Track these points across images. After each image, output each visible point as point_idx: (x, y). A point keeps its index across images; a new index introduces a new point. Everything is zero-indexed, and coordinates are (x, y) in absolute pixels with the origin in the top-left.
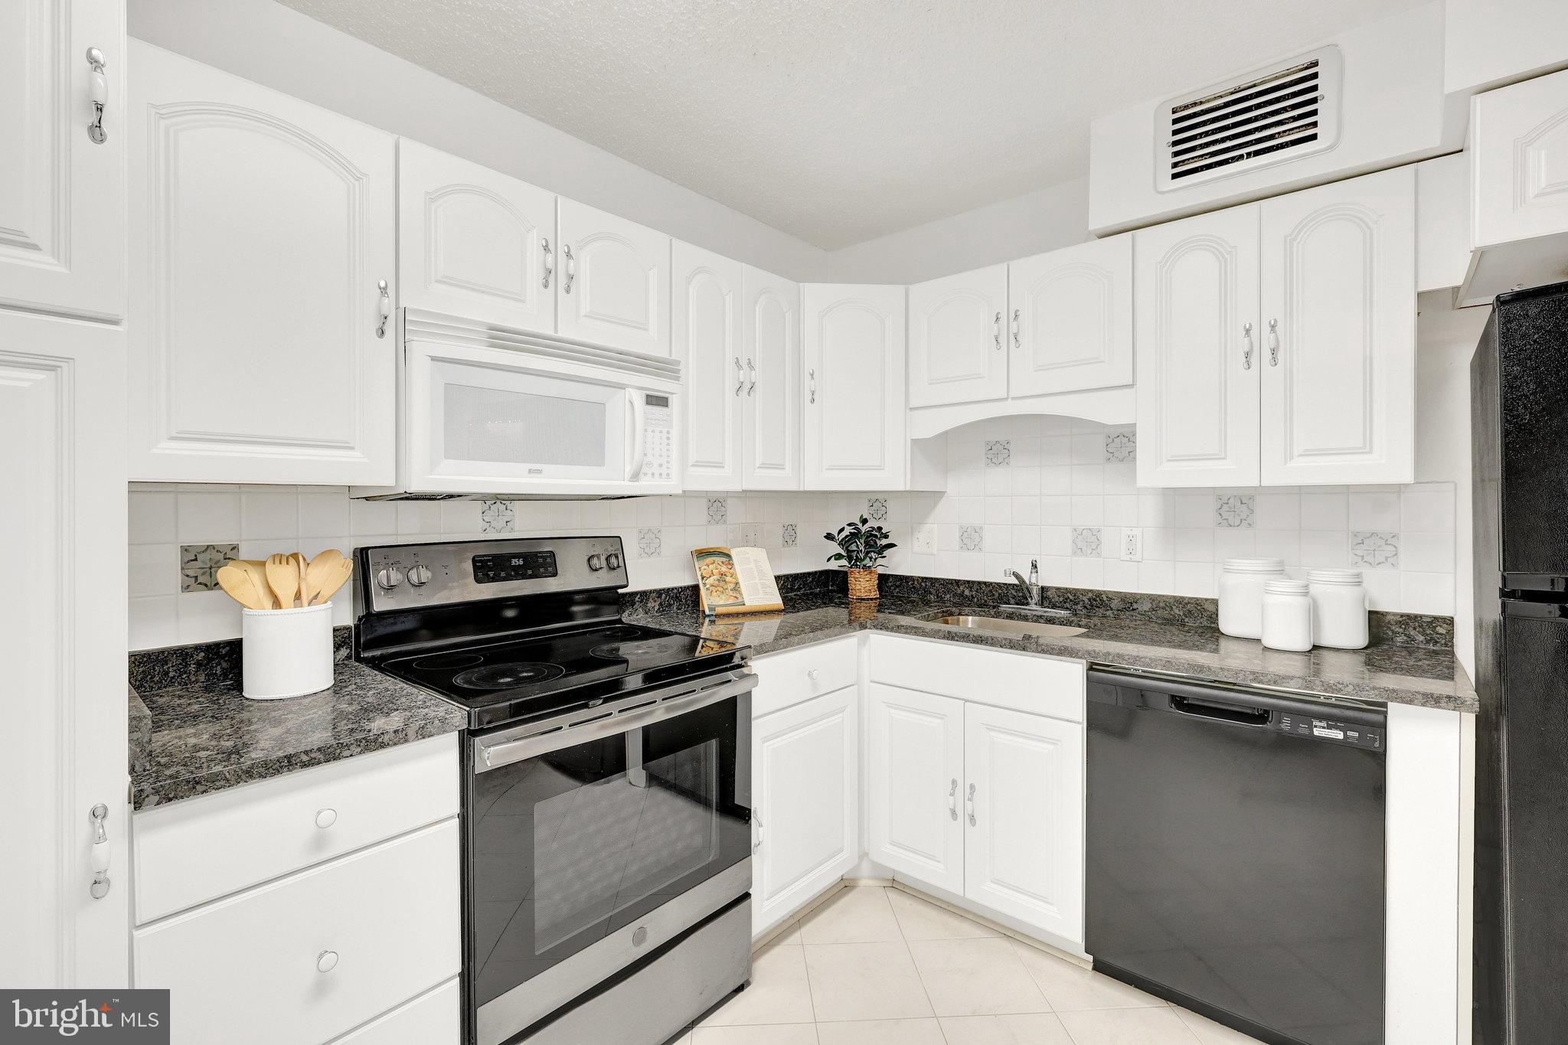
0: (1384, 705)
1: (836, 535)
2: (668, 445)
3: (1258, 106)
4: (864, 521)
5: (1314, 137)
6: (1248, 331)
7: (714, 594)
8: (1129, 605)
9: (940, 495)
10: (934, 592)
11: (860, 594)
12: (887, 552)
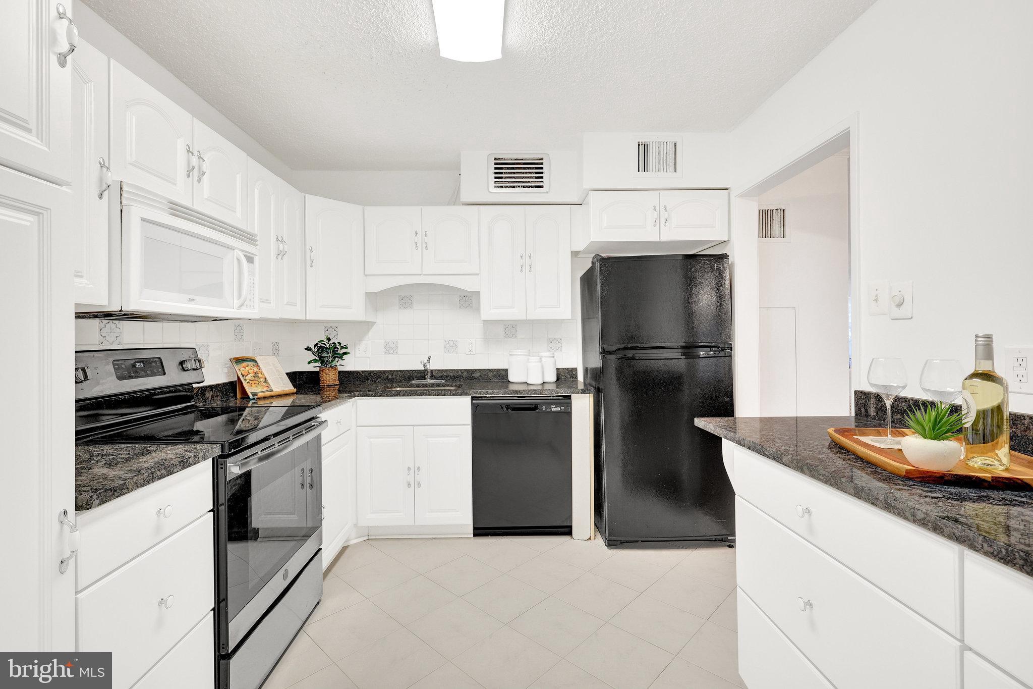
0: (570, 396)
1: (313, 348)
2: (253, 287)
3: (525, 168)
4: (329, 339)
5: (542, 187)
6: (522, 257)
7: (253, 385)
8: (470, 375)
9: (373, 324)
10: (370, 379)
11: (328, 383)
12: (345, 357)
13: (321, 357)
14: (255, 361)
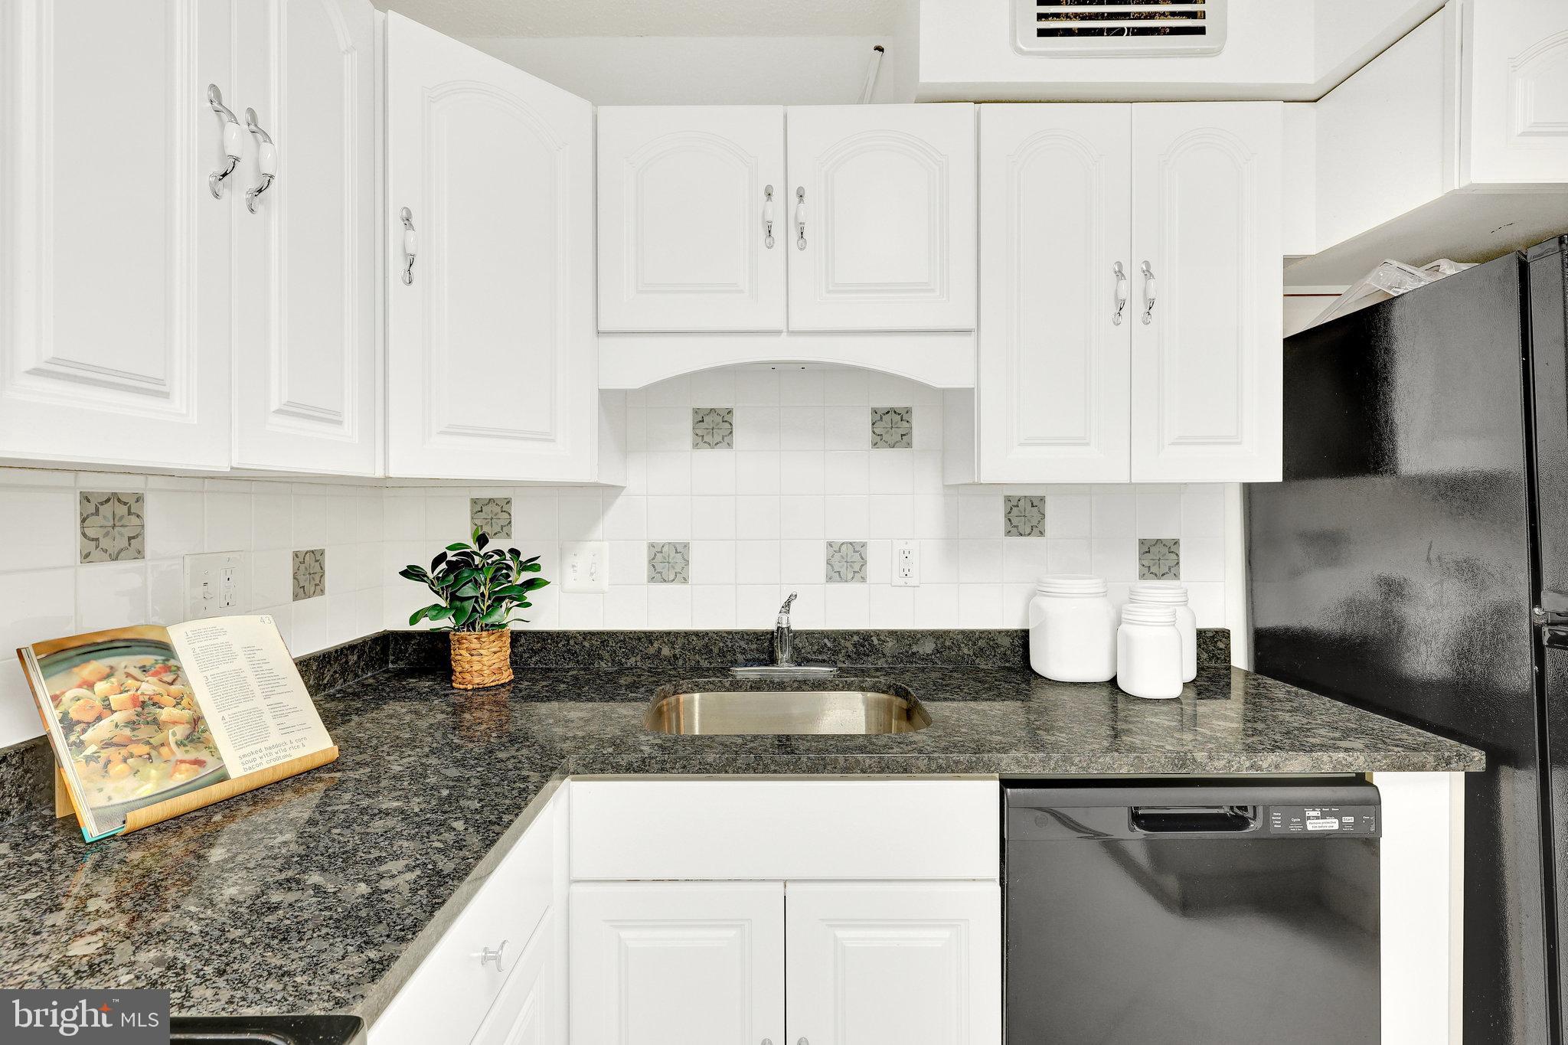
0: (1370, 776)
1: (428, 570)
4: (483, 540)
5: (1199, 32)
6: (1119, 273)
7: (118, 768)
8: (907, 648)
9: (612, 491)
10: (606, 656)
11: (477, 680)
12: (530, 595)
13: (453, 598)
14: (164, 648)
